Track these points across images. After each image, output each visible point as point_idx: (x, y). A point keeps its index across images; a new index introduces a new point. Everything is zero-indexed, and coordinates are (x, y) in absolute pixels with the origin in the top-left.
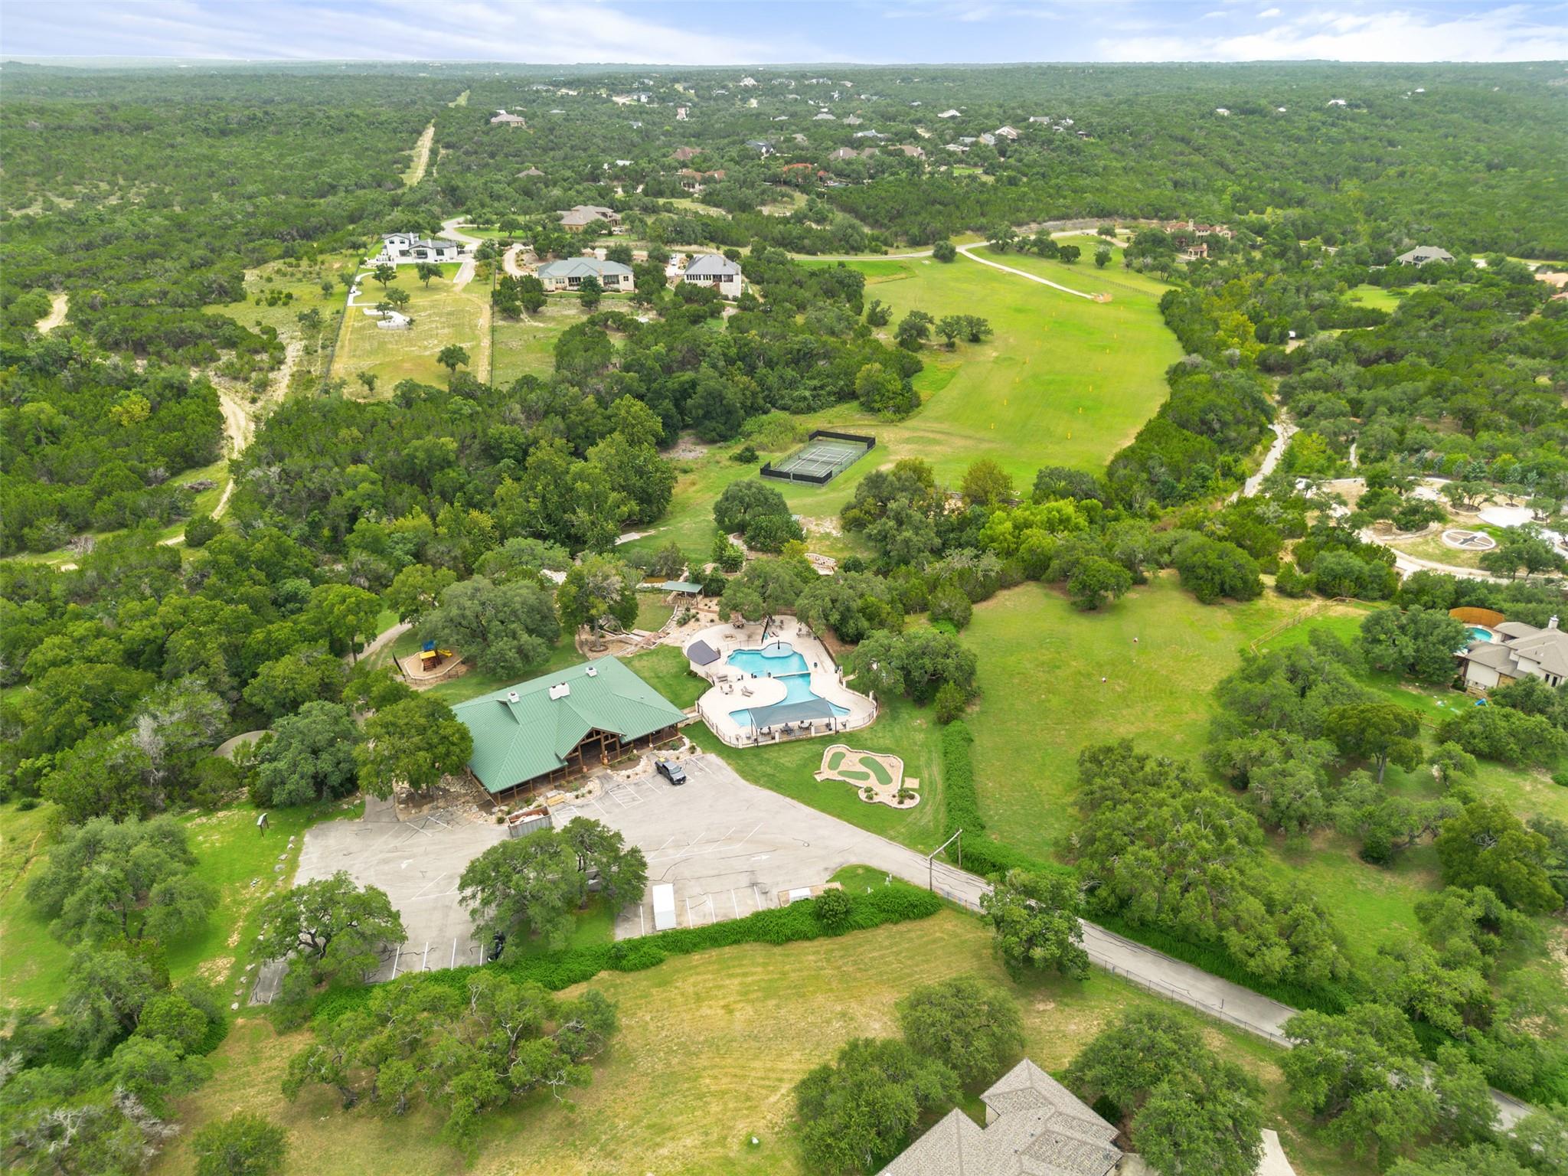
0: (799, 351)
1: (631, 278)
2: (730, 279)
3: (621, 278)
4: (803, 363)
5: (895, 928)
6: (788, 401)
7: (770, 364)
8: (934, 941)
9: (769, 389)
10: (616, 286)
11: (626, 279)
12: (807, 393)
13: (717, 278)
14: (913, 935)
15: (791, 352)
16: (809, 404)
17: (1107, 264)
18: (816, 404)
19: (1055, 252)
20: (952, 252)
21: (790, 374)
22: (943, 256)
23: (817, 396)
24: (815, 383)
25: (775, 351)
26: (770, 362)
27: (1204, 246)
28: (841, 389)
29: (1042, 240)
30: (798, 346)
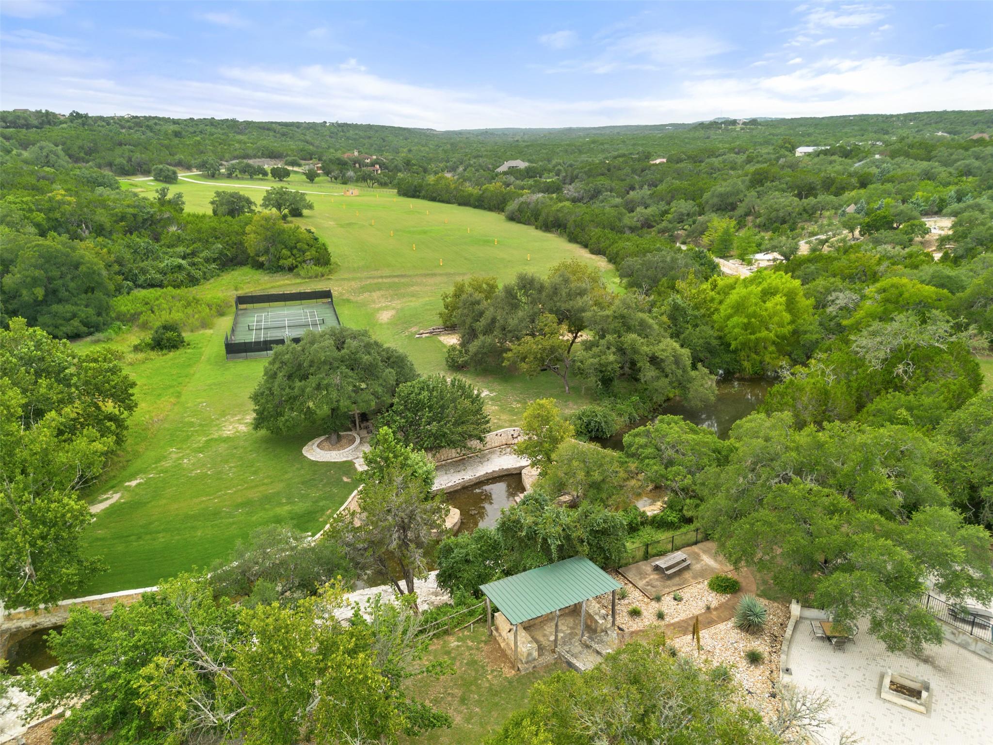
15: (123, 218)
16: (189, 274)
17: (317, 179)
18: (198, 274)
19: (265, 174)
20: (175, 173)
21: (142, 241)
22: (166, 177)
23: (194, 264)
24: (180, 249)
25: (102, 217)
26: (100, 231)
27: (377, 166)
28: (221, 253)
29: (248, 166)
30: (131, 210)
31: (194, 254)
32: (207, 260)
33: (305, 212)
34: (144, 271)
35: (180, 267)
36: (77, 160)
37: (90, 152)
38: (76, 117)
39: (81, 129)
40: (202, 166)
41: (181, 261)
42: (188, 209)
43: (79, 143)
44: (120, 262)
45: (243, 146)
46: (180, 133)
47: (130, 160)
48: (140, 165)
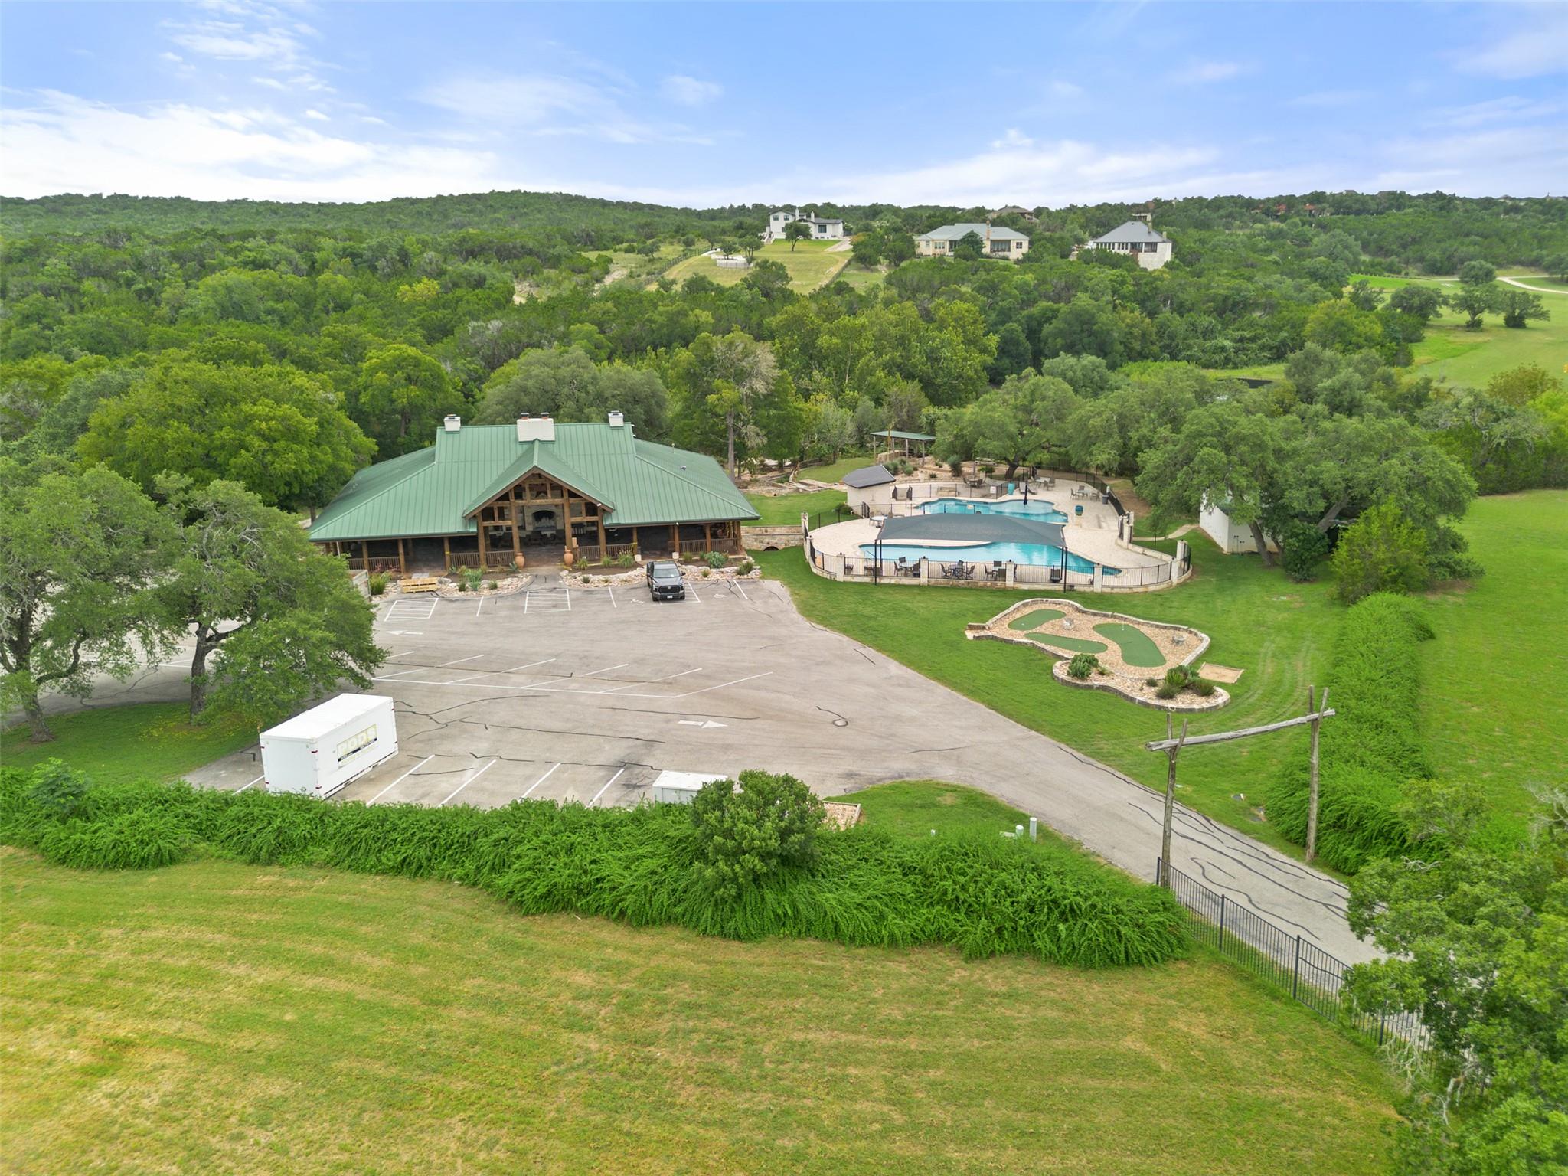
0: (1226, 298)
1: (1025, 244)
2: (1152, 247)
3: (1013, 244)
4: (1228, 315)
5: (959, 972)
6: (1195, 351)
7: (1180, 309)
8: (1104, 1065)
9: (1172, 337)
10: (1006, 254)
11: (1020, 246)
12: (1227, 343)
14: (1022, 1014)
15: (1214, 299)
16: (1228, 358)
18: (1240, 358)
20: (1488, 274)
22: (1475, 278)
23: (1243, 349)
24: (1241, 333)
30: (1227, 293)
31: (1252, 340)
41: (1230, 344)
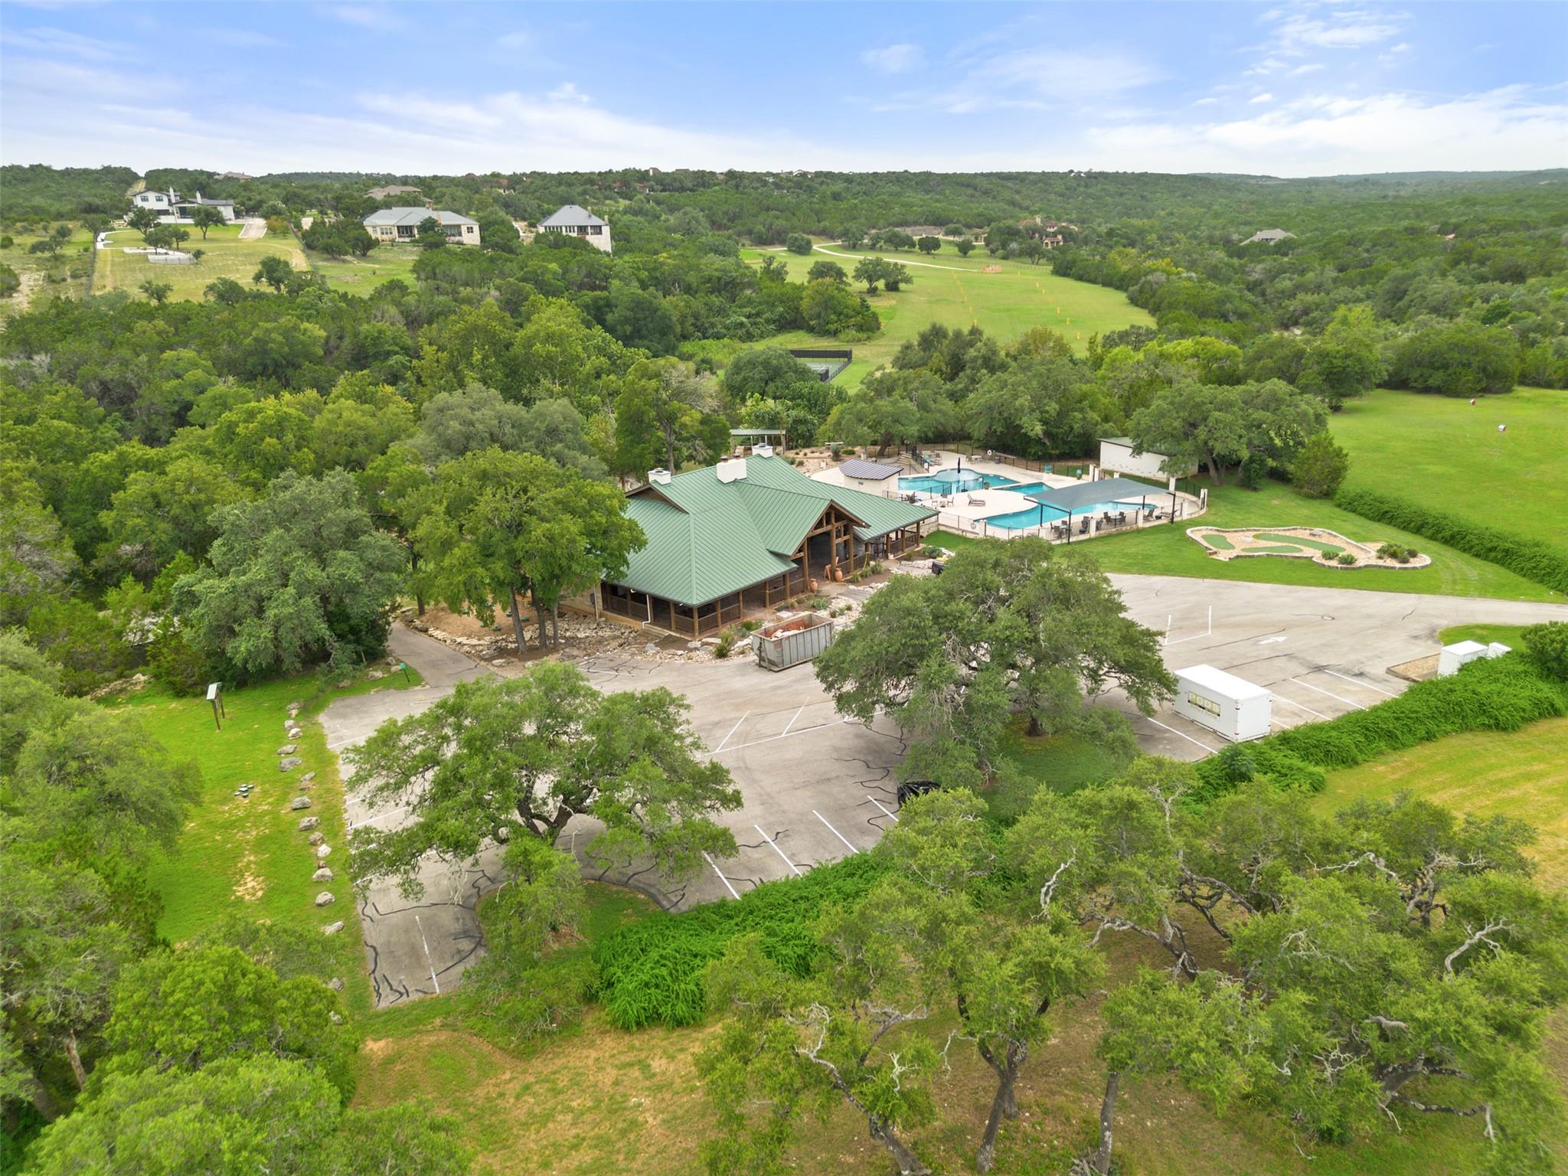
0: (719, 279)
1: (476, 229)
2: (595, 229)
3: (464, 229)
4: (727, 292)
6: (721, 329)
10: (457, 238)
11: (470, 230)
12: (742, 319)
13: (582, 229)
15: (709, 280)
16: (748, 332)
17: (971, 253)
18: (756, 332)
19: (913, 245)
20: (809, 243)
21: (716, 300)
22: (800, 247)
23: (755, 324)
24: (747, 310)
25: (692, 278)
26: (688, 290)
27: (1060, 237)
28: (781, 316)
29: (896, 235)
30: (717, 274)
31: (758, 315)
32: (768, 321)
33: (902, 286)
34: (713, 326)
35: (742, 324)
36: (720, 227)
37: (732, 220)
38: (731, 175)
39: (733, 191)
40: (845, 234)
41: (744, 320)
42: (789, 279)
43: (725, 208)
44: (696, 316)
45: (903, 210)
46: (839, 194)
47: (770, 228)
48: (779, 233)
